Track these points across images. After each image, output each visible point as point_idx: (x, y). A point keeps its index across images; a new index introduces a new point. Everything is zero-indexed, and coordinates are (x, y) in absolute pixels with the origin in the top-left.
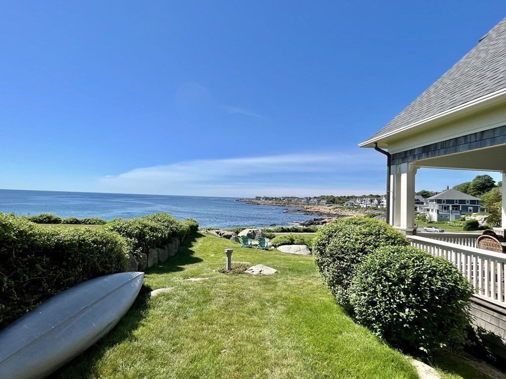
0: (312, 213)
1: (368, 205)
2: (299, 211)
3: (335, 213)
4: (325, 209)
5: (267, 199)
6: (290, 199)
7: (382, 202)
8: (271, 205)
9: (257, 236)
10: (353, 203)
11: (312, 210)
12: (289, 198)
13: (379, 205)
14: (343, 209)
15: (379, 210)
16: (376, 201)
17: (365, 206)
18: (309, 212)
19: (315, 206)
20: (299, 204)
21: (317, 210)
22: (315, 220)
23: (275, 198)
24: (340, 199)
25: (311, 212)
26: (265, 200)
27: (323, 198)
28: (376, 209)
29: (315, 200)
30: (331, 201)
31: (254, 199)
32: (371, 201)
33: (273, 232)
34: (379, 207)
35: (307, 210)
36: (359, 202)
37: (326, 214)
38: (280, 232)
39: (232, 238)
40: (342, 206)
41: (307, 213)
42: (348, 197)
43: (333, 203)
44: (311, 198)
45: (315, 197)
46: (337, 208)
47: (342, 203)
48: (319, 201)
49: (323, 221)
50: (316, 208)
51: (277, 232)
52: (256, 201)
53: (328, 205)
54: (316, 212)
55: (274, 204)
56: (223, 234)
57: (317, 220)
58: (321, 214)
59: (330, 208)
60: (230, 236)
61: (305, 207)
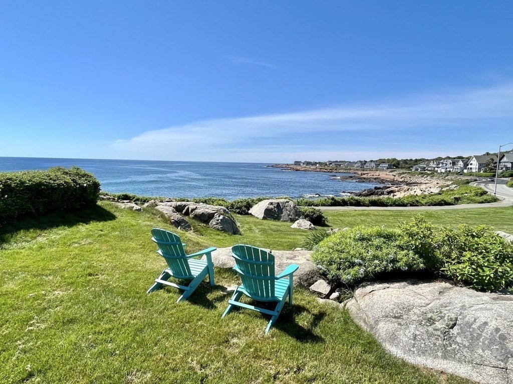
0: (369, 180)
1: (448, 170)
2: (351, 177)
3: (401, 180)
4: (386, 175)
5: (308, 163)
6: (338, 164)
7: (471, 164)
8: (315, 170)
9: (285, 213)
10: (425, 168)
11: (369, 176)
12: (337, 161)
13: (466, 169)
14: (413, 175)
15: (465, 175)
16: (461, 164)
17: (443, 171)
18: (364, 178)
19: (372, 172)
20: (350, 169)
21: (375, 177)
22: (376, 188)
23: (320, 163)
24: (406, 163)
25: (367, 179)
26: (307, 165)
27: (382, 161)
28: (461, 175)
29: (373, 164)
30: (394, 166)
31: (292, 164)
32: (454, 164)
33: (317, 206)
34: (465, 171)
35: (362, 176)
36: (434, 166)
37: (388, 181)
38: (329, 206)
39: (213, 222)
40: (410, 171)
41: (362, 180)
42: (416, 161)
43: (397, 167)
44: (366, 162)
45: (372, 161)
46: (403, 173)
47: (409, 168)
48: (377, 165)
49: (389, 190)
50: (376, 174)
51: (323, 205)
52: (295, 167)
53: (391, 170)
54: (375, 179)
55: (318, 170)
56: (193, 210)
57: (379, 188)
58: (383, 181)
59: (394, 173)
60: (211, 216)
61: (360, 173)
